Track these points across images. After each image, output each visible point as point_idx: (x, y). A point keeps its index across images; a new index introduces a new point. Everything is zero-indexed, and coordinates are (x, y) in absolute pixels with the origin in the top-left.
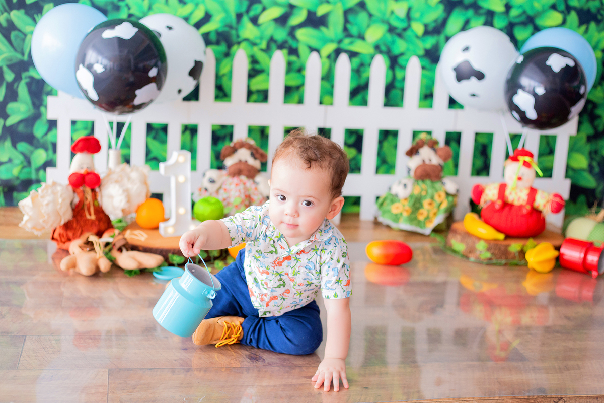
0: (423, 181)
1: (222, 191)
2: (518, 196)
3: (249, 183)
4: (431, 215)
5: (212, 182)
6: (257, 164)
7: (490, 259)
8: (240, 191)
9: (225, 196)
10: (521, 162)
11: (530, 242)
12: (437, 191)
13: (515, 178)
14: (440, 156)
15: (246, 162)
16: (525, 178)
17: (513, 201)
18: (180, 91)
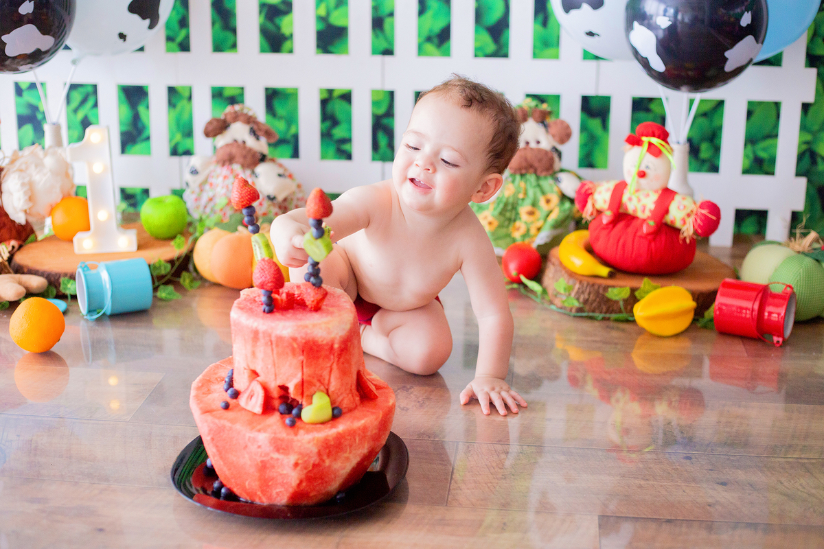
0: (522, 175)
1: (207, 187)
2: (641, 203)
3: (245, 174)
4: (533, 231)
5: (194, 172)
6: (261, 145)
7: (580, 310)
8: (227, 187)
9: (211, 194)
10: (646, 146)
11: (646, 283)
12: (543, 193)
13: (635, 172)
14: (554, 136)
15: (244, 142)
16: (651, 173)
17: (635, 211)
18: (122, 36)
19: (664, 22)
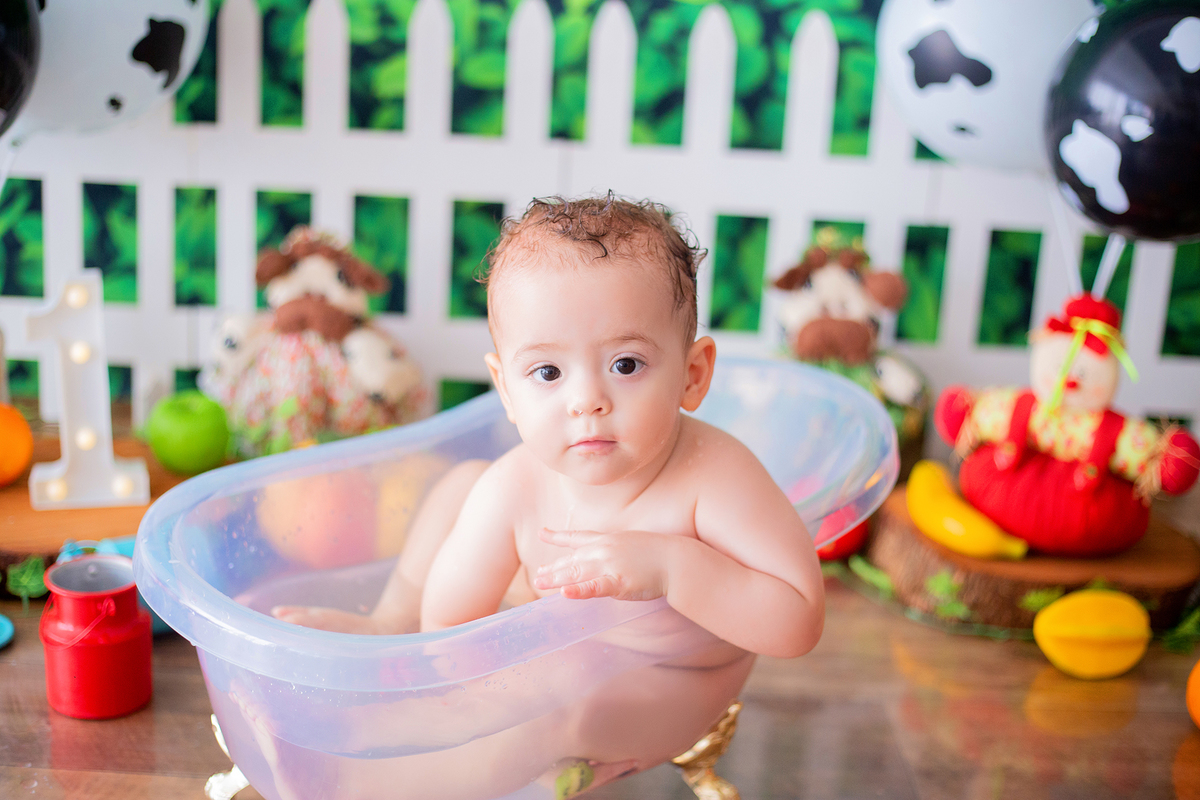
2: (1065, 434)
3: (326, 356)
8: (299, 376)
13: (1059, 382)
14: (875, 297)
15: (324, 296)
16: (1087, 384)
18: (115, 103)
19: (1139, 129)
